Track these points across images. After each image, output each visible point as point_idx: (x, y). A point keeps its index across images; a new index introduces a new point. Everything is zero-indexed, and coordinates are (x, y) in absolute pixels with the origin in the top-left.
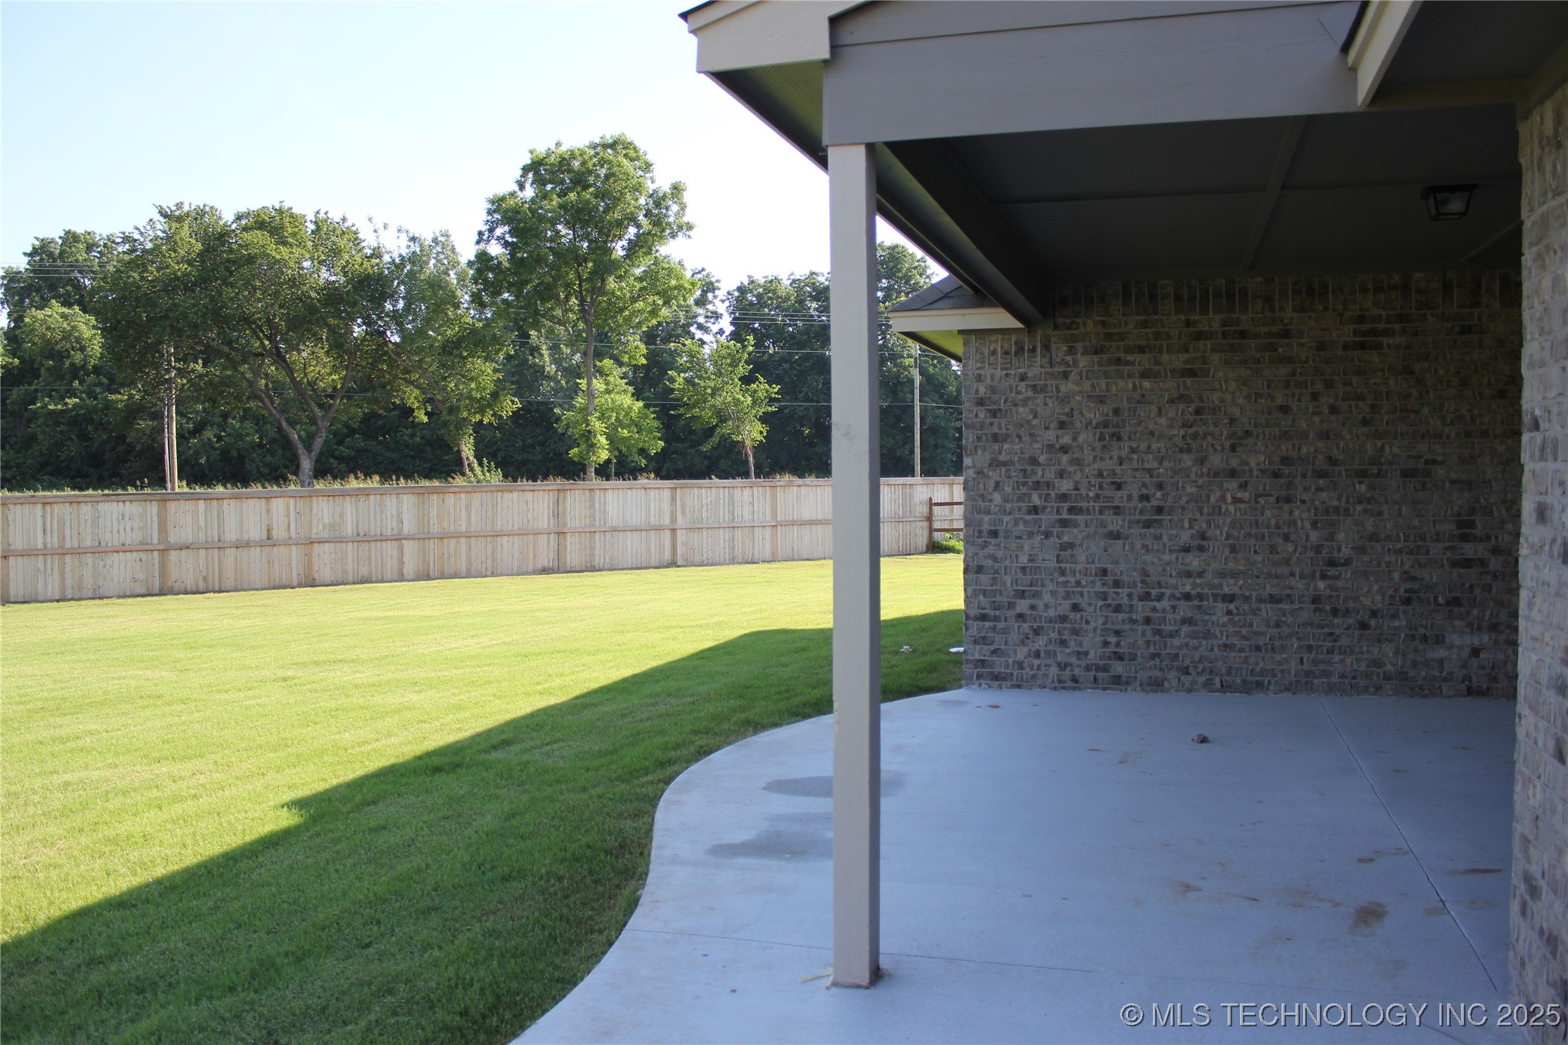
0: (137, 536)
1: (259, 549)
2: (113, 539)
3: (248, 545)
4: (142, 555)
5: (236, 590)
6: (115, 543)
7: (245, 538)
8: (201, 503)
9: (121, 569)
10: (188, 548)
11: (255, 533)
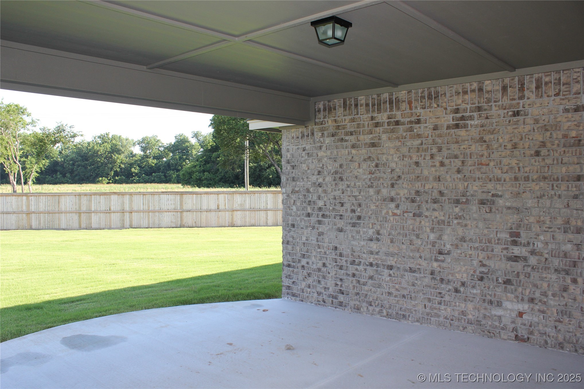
0: (173, 207)
1: (214, 212)
2: (165, 208)
3: (210, 211)
4: (174, 213)
5: (206, 227)
6: (166, 209)
7: (210, 208)
8: (195, 195)
9: (167, 218)
10: (190, 211)
11: (213, 207)
